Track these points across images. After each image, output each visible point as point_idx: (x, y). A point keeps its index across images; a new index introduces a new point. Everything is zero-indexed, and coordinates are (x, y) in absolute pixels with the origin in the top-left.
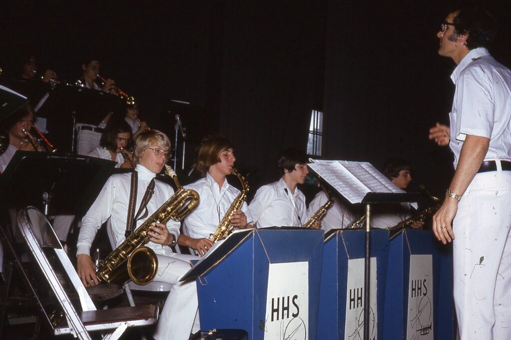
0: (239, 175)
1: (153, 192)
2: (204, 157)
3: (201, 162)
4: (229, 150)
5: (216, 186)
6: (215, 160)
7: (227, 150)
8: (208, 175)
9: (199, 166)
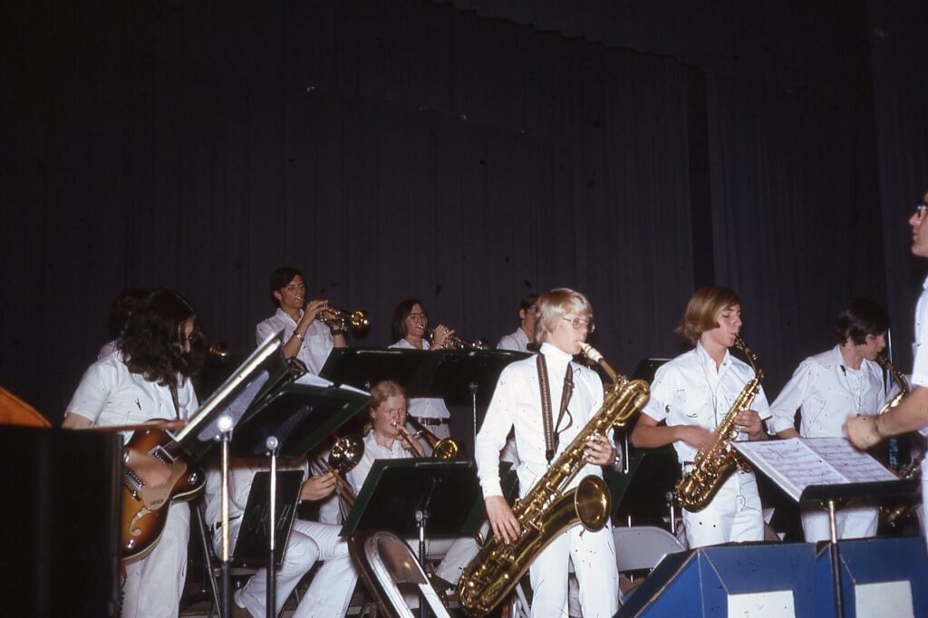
0: (747, 350)
1: (572, 386)
2: (694, 318)
3: (690, 325)
4: (732, 308)
5: (712, 364)
6: (710, 324)
7: (728, 309)
8: (699, 346)
9: (685, 331)
